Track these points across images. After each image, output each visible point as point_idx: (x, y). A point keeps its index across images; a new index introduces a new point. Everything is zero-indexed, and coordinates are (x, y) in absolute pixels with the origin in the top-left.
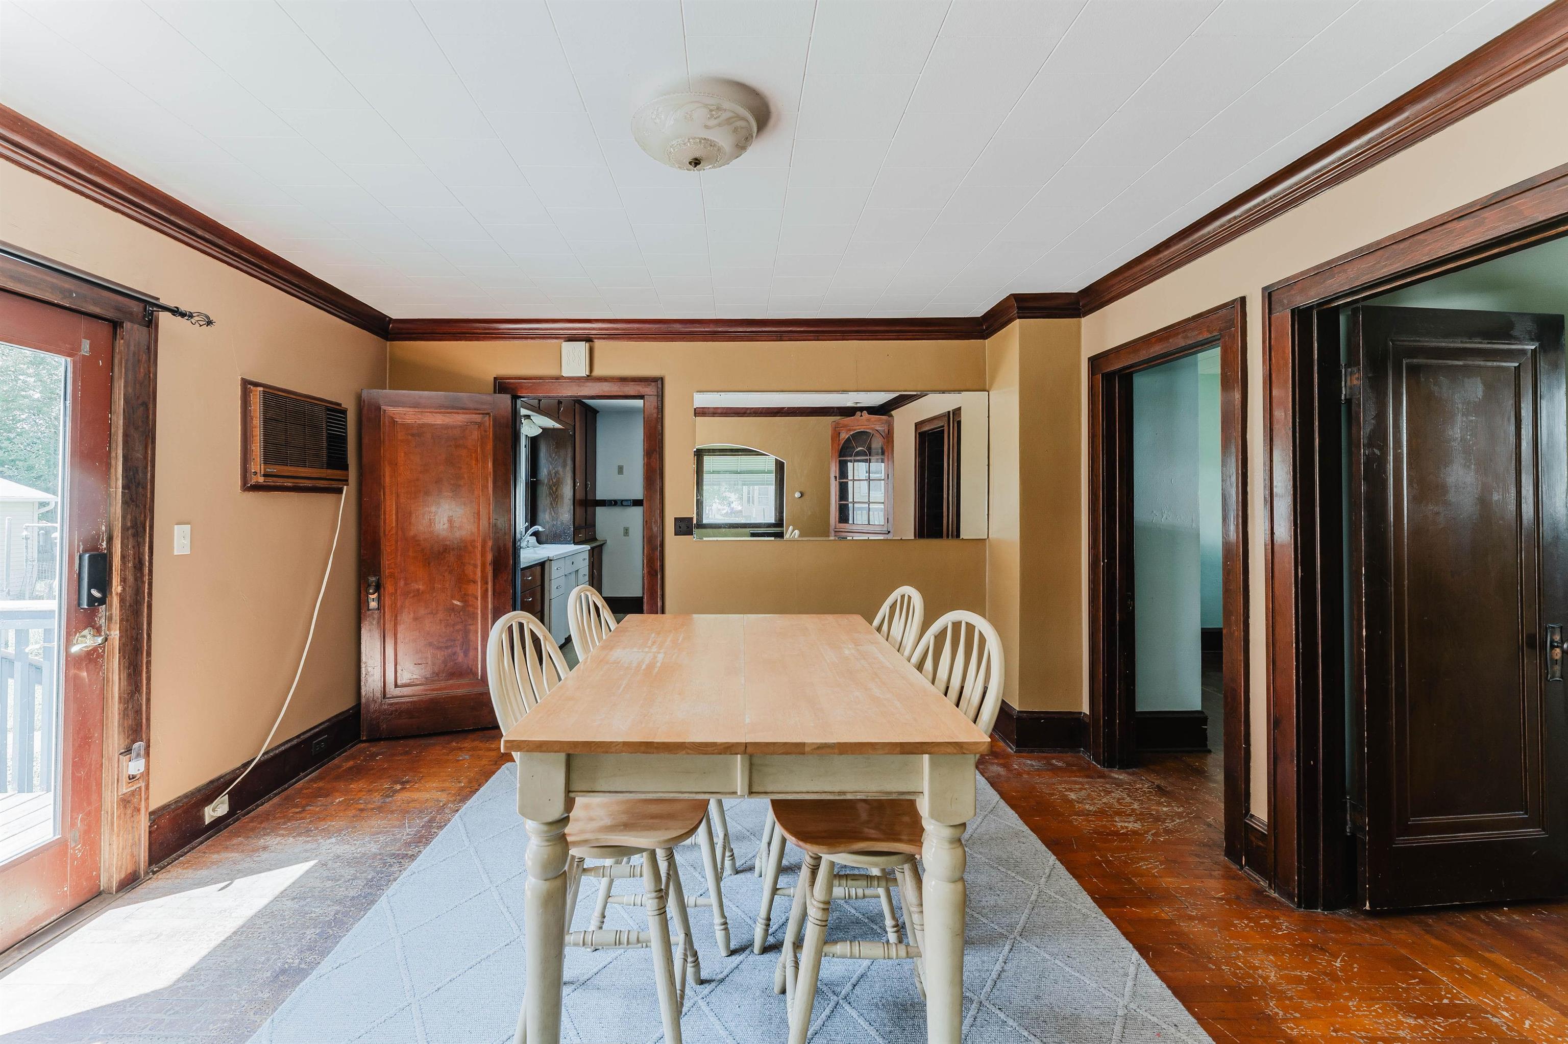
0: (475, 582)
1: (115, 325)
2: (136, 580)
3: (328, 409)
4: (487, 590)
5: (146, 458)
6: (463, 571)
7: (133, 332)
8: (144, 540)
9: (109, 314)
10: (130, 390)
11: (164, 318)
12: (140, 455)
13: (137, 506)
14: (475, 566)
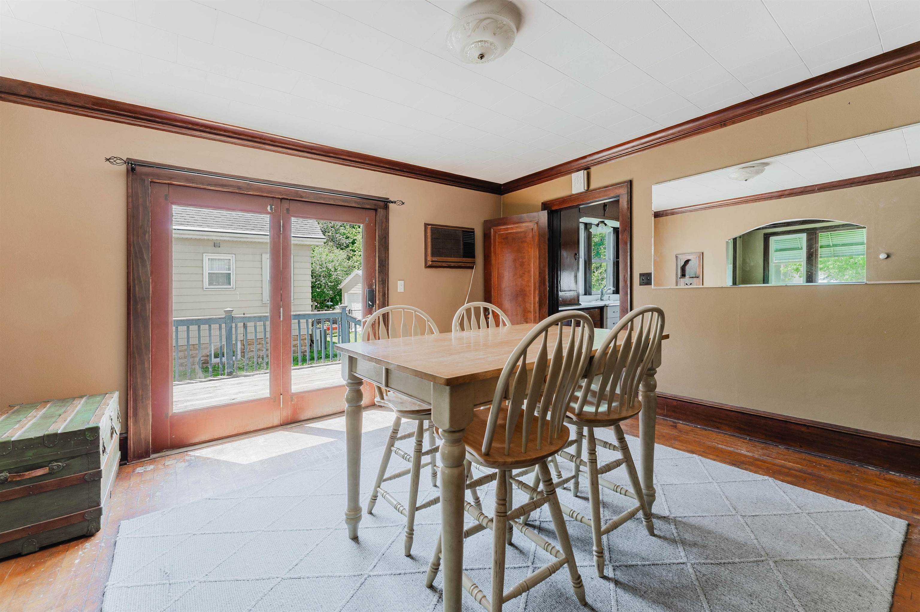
0: (530, 312)
1: (376, 210)
2: (383, 299)
3: (464, 231)
4: (536, 317)
5: (386, 256)
6: (525, 306)
7: (381, 212)
8: (386, 285)
9: (373, 207)
10: (380, 232)
11: (391, 205)
12: (383, 256)
13: (383, 273)
14: (530, 303)
